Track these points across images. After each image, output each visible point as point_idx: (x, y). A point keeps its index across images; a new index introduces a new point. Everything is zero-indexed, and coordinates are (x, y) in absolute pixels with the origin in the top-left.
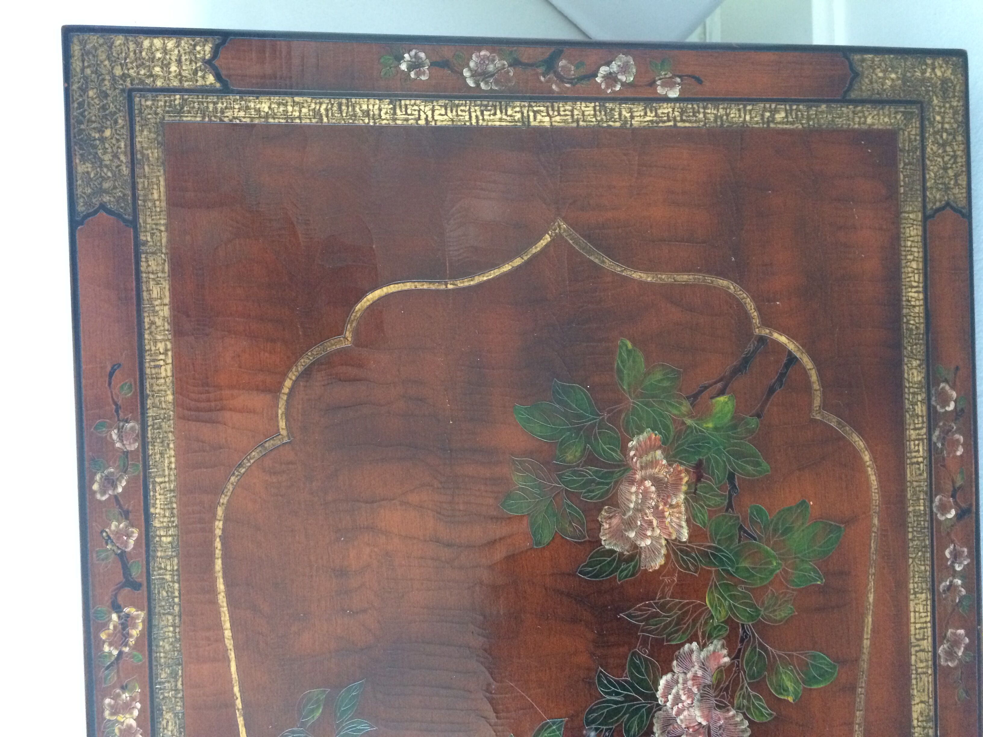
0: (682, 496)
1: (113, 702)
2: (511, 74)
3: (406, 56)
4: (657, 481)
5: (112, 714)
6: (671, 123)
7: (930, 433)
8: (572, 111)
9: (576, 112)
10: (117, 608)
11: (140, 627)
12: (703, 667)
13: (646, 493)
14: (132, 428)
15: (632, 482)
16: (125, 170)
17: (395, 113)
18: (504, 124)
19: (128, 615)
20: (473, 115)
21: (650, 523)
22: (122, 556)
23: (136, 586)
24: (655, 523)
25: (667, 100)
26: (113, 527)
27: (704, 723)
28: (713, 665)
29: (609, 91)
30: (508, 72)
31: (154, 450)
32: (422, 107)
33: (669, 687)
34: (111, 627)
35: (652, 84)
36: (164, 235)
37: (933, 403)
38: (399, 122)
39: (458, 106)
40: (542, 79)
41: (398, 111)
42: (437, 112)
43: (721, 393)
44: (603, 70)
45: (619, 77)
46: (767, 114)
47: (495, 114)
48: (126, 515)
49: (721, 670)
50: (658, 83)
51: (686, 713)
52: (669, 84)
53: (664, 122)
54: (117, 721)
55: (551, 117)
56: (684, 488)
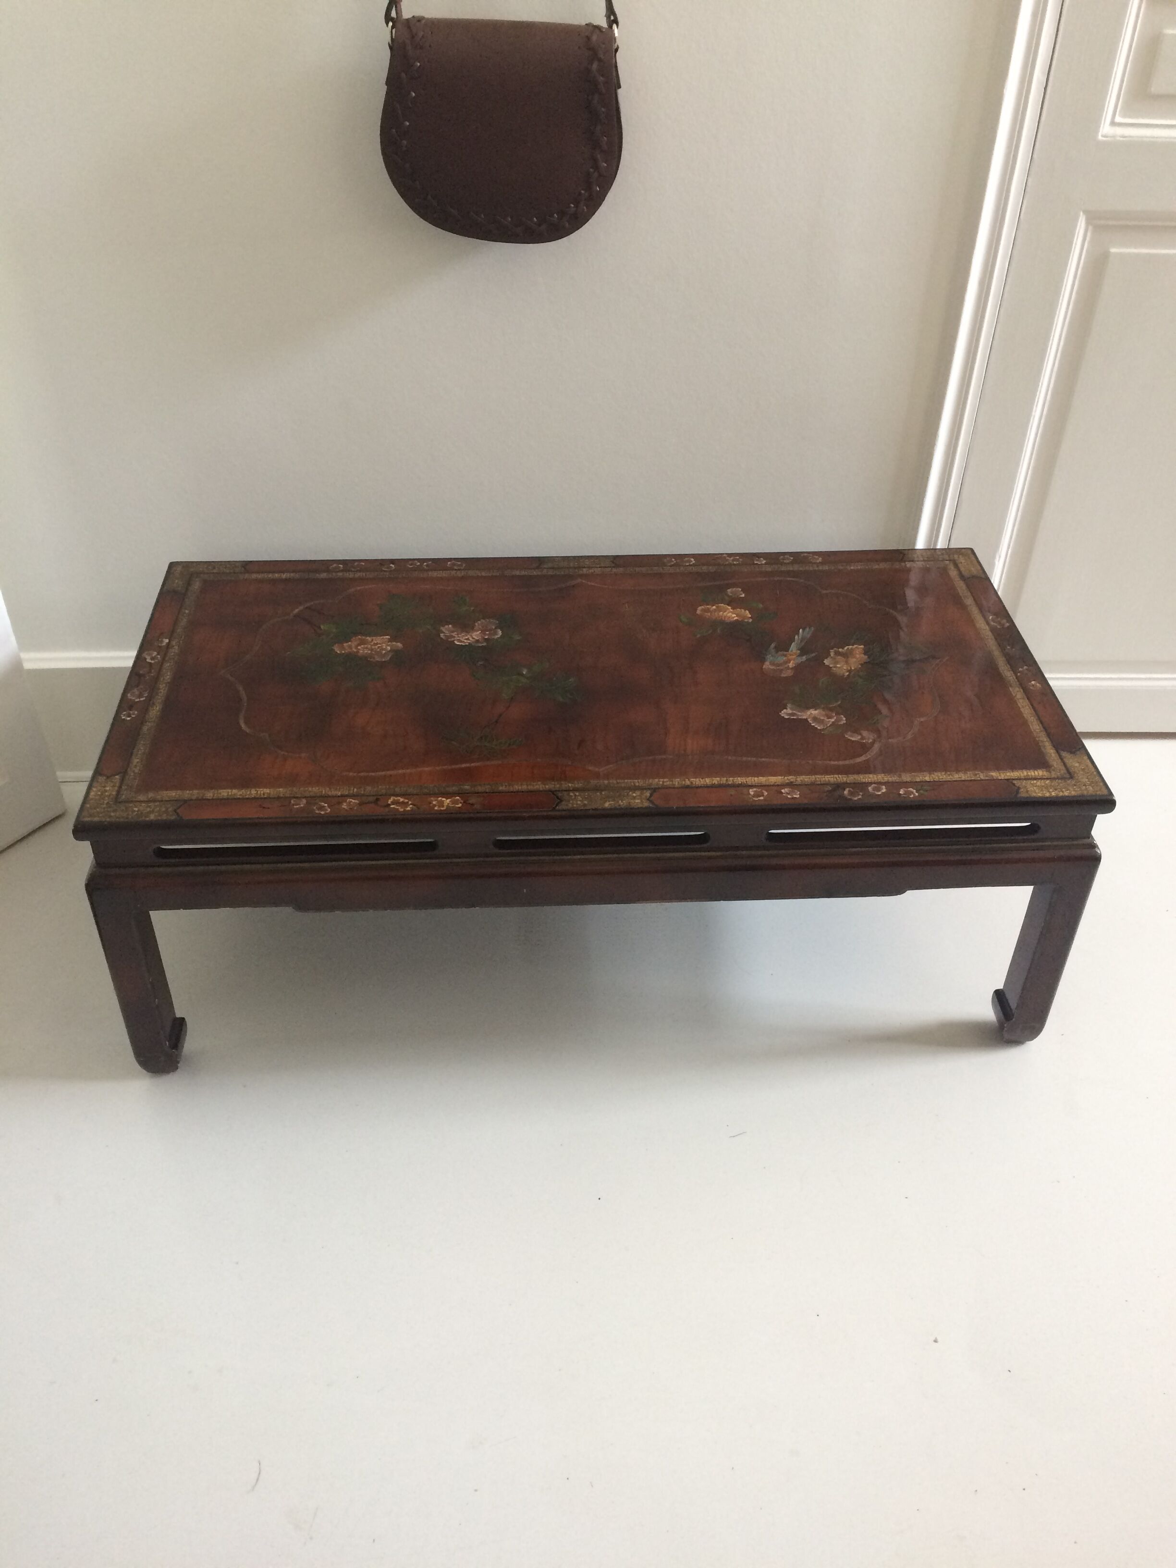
7: (351, 571)
9: (167, 668)
12: (453, 632)
13: (364, 648)
15: (358, 652)
16: (157, 803)
17: (152, 721)
18: (167, 689)
19: (392, 802)
20: (159, 698)
21: (379, 647)
22: (360, 804)
23: (377, 800)
26: (345, 807)
27: (480, 632)
30: (141, 688)
31: (307, 794)
33: (459, 641)
34: (397, 807)
36: (194, 791)
38: (157, 720)
39: (154, 702)
40: (147, 678)
42: (155, 709)
43: (320, 627)
44: (148, 660)
45: (153, 656)
47: (161, 692)
48: (340, 803)
49: (453, 627)
50: (160, 645)
51: (474, 637)
53: (180, 643)
55: (168, 675)
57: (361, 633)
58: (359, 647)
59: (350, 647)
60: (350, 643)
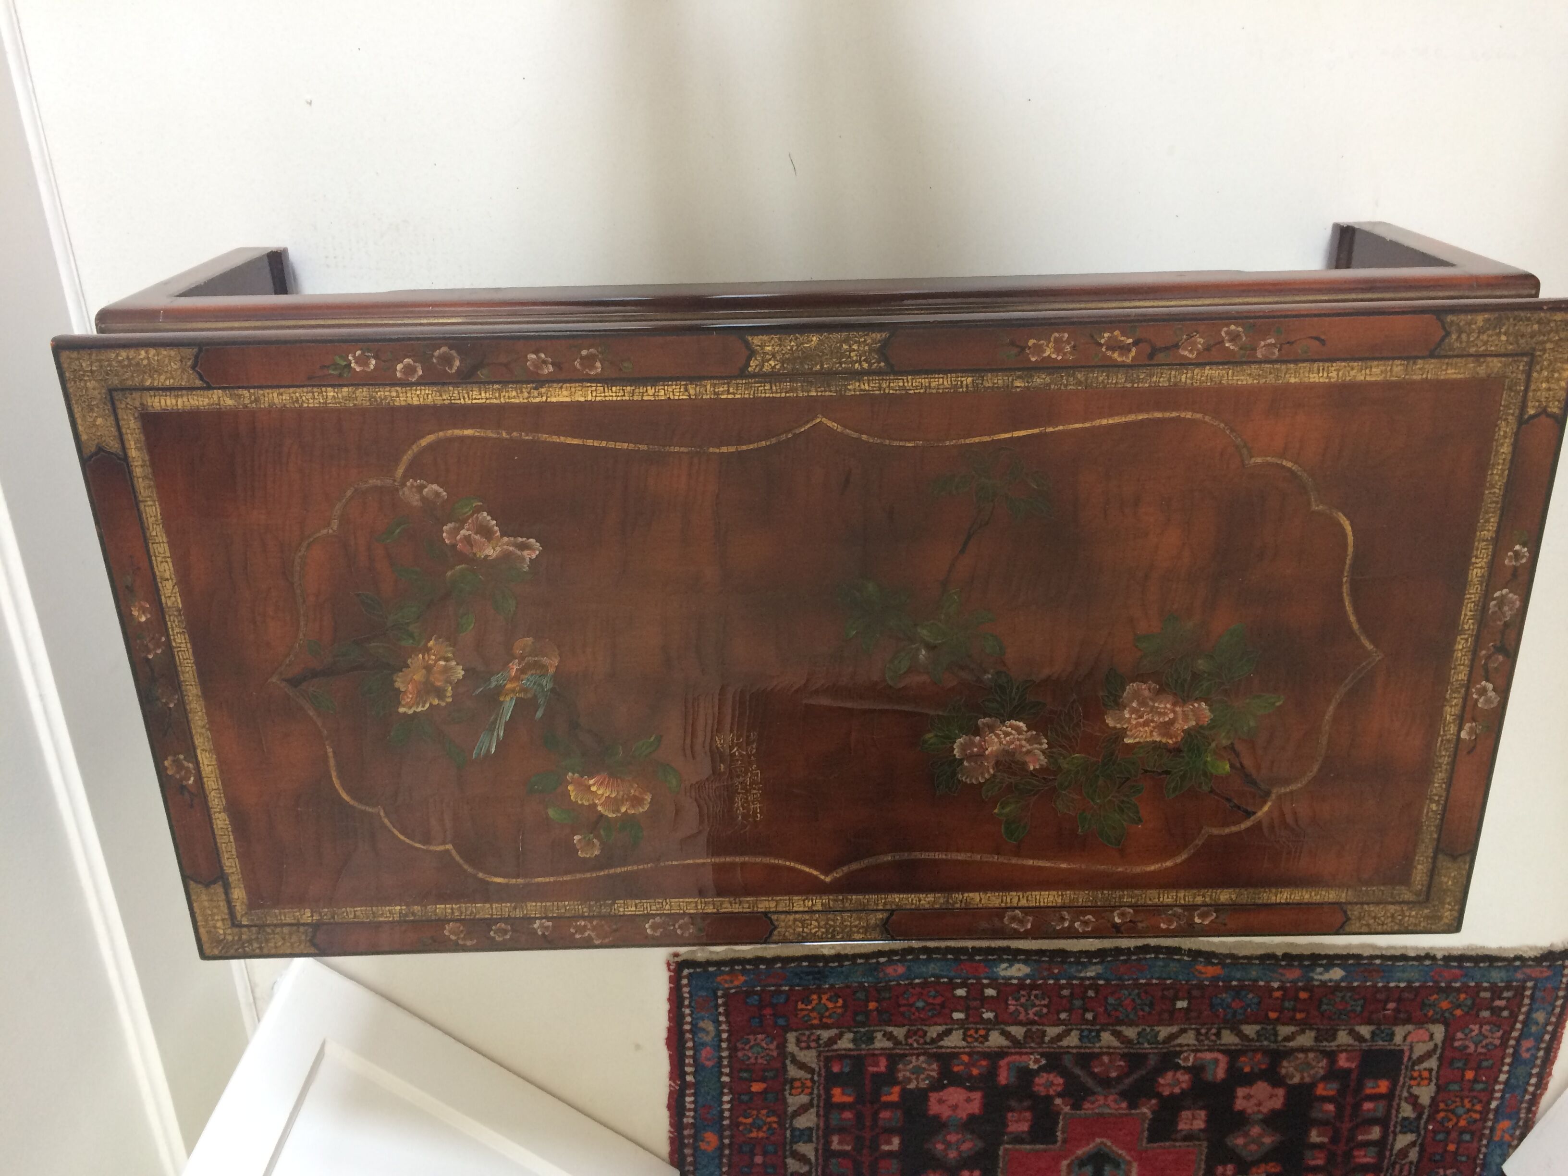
0: (1158, 739)
1: (1065, 339)
2: (1499, 623)
3: (1526, 549)
4: (1172, 722)
5: (1056, 338)
6: (1442, 733)
7: (1181, 906)
8: (1463, 665)
9: (1462, 667)
10: (1135, 343)
11: (1119, 359)
12: (1029, 752)
13: (1165, 714)
14: (1274, 353)
15: (1174, 704)
16: (1472, 350)
17: (1484, 541)
18: (1462, 617)
19: (1130, 350)
20: (1473, 596)
21: (1141, 717)
22: (1176, 346)
23: (1151, 356)
24: (1141, 720)
25: (1460, 729)
26: (1200, 340)
27: (987, 752)
28: (1028, 759)
29: (1474, 690)
30: (1500, 620)
31: (1254, 369)
32: (1485, 560)
33: (1018, 730)
34: (1122, 338)
35: (1474, 719)
36: (1419, 377)
37: (1202, 908)
38: (1476, 544)
39: (1481, 586)
40: (1491, 644)
41: (1485, 543)
42: (1479, 571)
43: (1232, 766)
44: (1490, 686)
45: (1483, 698)
46: (1436, 798)
47: (1471, 611)
48: (1208, 349)
49: (1025, 764)
50: (1474, 724)
51: (996, 740)
52: (1472, 731)
53: (1444, 728)
54: (1049, 342)
55: (1461, 650)
56: (1164, 740)
57: (1170, 751)
58: (1171, 716)
59: (1186, 718)
60: (1186, 727)
